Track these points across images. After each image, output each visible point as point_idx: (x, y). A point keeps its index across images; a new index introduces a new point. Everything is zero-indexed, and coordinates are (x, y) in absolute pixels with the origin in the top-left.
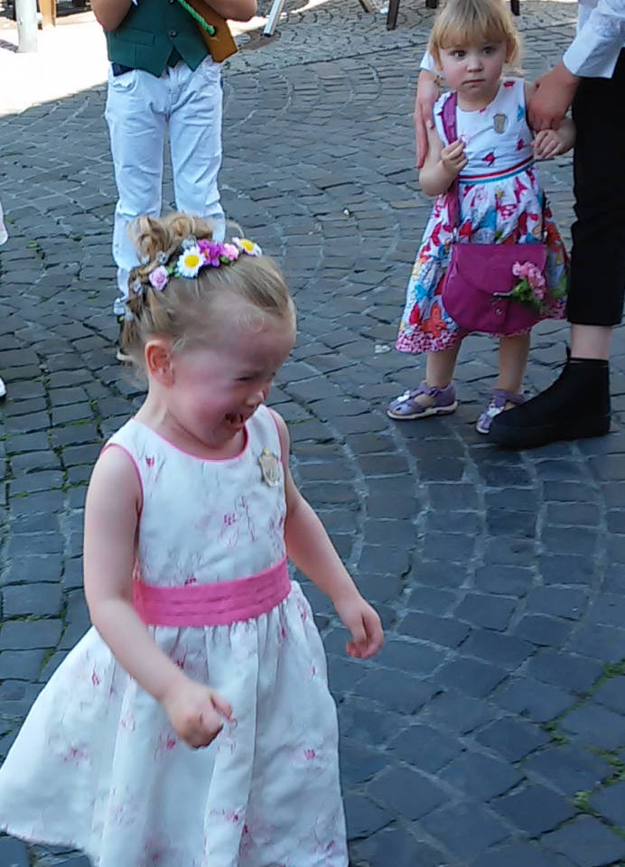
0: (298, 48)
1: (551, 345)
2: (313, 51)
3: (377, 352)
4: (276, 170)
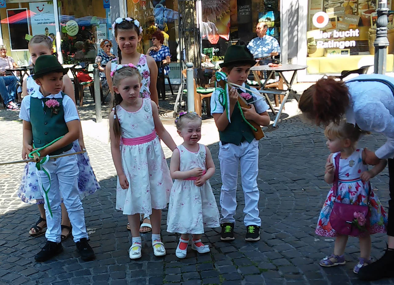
0: (285, 131)
2: (290, 133)
3: (315, 241)
4: (277, 174)
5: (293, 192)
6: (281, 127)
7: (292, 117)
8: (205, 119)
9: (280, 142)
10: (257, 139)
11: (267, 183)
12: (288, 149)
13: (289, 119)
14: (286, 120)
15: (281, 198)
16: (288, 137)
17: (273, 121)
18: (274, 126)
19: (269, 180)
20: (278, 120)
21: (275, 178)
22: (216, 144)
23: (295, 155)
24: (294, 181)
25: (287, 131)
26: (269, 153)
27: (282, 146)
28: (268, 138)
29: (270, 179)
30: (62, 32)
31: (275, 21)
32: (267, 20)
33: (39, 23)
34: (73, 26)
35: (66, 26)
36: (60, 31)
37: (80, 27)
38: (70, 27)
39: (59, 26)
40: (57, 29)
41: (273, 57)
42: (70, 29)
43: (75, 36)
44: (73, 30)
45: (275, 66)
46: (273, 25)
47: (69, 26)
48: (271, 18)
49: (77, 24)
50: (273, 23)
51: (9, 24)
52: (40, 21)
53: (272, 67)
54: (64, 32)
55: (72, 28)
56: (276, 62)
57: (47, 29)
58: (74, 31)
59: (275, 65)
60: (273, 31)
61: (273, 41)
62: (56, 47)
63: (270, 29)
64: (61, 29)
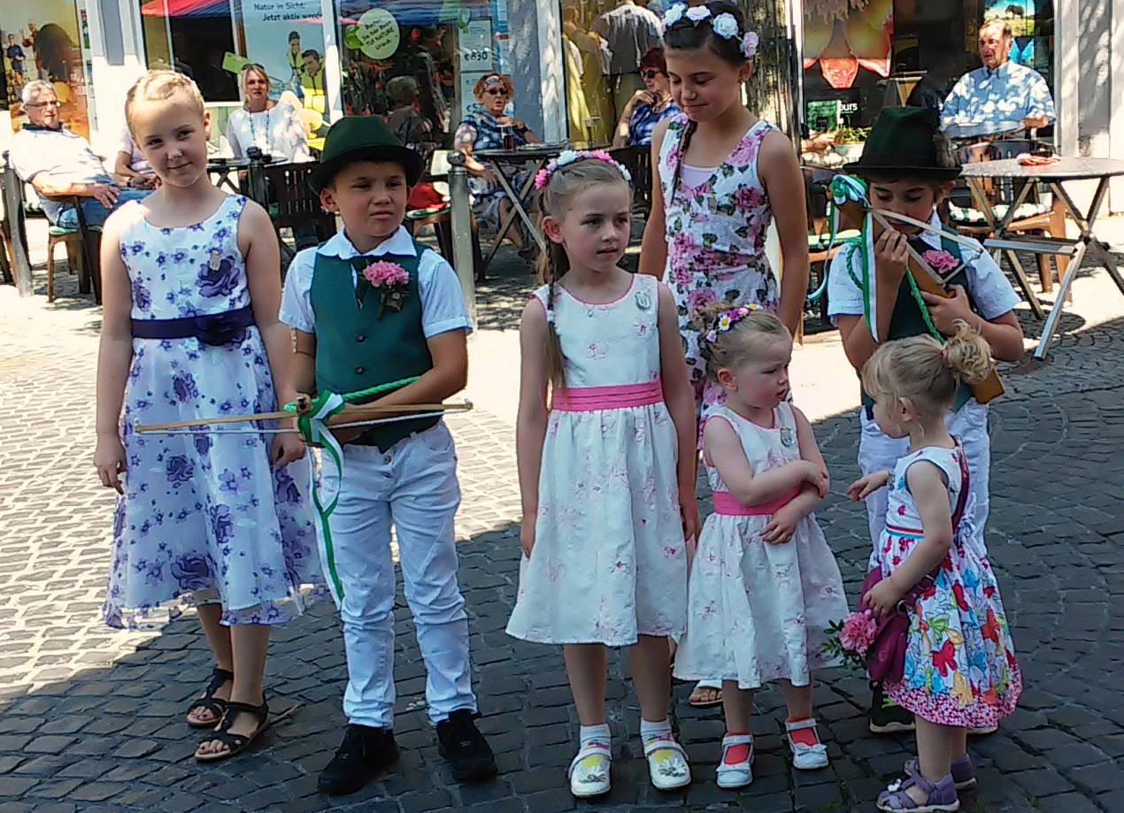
0: (1073, 374)
2: (1090, 378)
4: (1051, 513)
5: (1102, 573)
6: (1060, 360)
7: (1094, 328)
8: (815, 333)
9: (1059, 409)
10: (981, 402)
11: (1019, 543)
12: (1087, 431)
13: (1086, 332)
14: (1075, 335)
15: (1063, 594)
16: (1082, 392)
17: (1035, 338)
18: (1038, 354)
19: (1025, 534)
20: (1050, 337)
21: (1043, 528)
22: (850, 415)
23: (1107, 449)
24: (1106, 535)
25: (1078, 373)
26: (1024, 445)
27: (1065, 422)
28: (1018, 396)
29: (1026, 531)
30: (344, 45)
31: (1035, 17)
32: (1010, 14)
33: (268, 18)
34: (381, 27)
35: (357, 28)
36: (337, 44)
37: (405, 28)
38: (370, 30)
39: (336, 26)
40: (329, 37)
41: (1033, 132)
42: (373, 37)
43: (388, 59)
44: (383, 40)
45: (1037, 164)
46: (1031, 30)
47: (367, 27)
48: (1024, 6)
49: (393, 19)
50: (1032, 22)
51: (170, 17)
52: (274, 12)
53: (1028, 164)
54: (351, 45)
55: (378, 34)
56: (1042, 150)
57: (294, 36)
58: (384, 45)
59: (1038, 159)
60: (1030, 47)
61: (1032, 81)
62: (326, 94)
63: (1022, 41)
64: (342, 35)
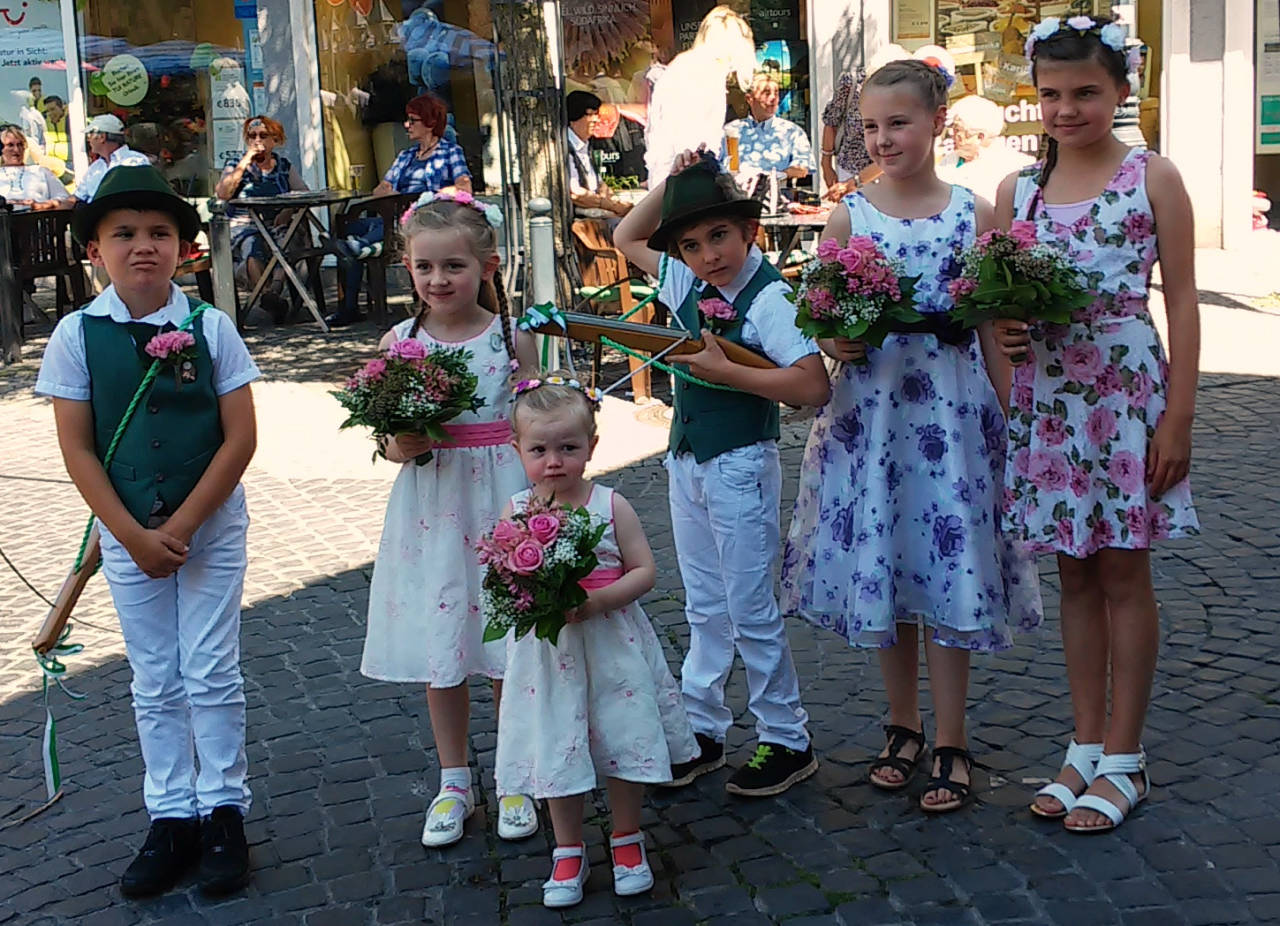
1: (1194, 778)
3: (993, 784)
30: (88, 91)
31: (791, 71)
32: (767, 68)
33: (7, 64)
34: (129, 73)
35: (103, 74)
36: (82, 86)
37: (154, 75)
38: (118, 76)
39: (81, 73)
40: (74, 83)
42: (119, 83)
43: (135, 106)
44: (130, 87)
45: (808, 213)
46: (787, 82)
47: (114, 73)
48: (780, 61)
49: (142, 66)
50: (788, 76)
52: (15, 57)
53: (798, 213)
54: (97, 92)
55: (124, 81)
56: (811, 199)
57: (35, 82)
58: (131, 91)
59: (807, 208)
64: (87, 80)
